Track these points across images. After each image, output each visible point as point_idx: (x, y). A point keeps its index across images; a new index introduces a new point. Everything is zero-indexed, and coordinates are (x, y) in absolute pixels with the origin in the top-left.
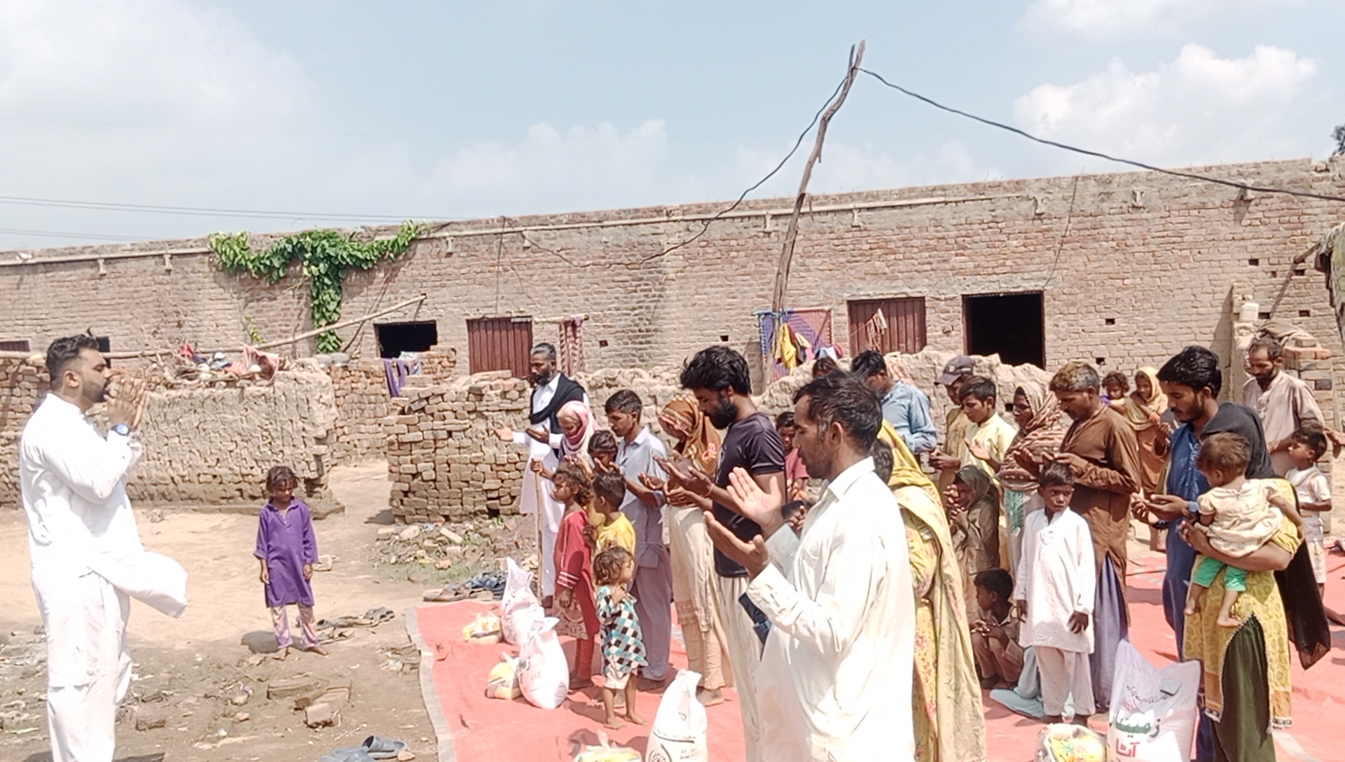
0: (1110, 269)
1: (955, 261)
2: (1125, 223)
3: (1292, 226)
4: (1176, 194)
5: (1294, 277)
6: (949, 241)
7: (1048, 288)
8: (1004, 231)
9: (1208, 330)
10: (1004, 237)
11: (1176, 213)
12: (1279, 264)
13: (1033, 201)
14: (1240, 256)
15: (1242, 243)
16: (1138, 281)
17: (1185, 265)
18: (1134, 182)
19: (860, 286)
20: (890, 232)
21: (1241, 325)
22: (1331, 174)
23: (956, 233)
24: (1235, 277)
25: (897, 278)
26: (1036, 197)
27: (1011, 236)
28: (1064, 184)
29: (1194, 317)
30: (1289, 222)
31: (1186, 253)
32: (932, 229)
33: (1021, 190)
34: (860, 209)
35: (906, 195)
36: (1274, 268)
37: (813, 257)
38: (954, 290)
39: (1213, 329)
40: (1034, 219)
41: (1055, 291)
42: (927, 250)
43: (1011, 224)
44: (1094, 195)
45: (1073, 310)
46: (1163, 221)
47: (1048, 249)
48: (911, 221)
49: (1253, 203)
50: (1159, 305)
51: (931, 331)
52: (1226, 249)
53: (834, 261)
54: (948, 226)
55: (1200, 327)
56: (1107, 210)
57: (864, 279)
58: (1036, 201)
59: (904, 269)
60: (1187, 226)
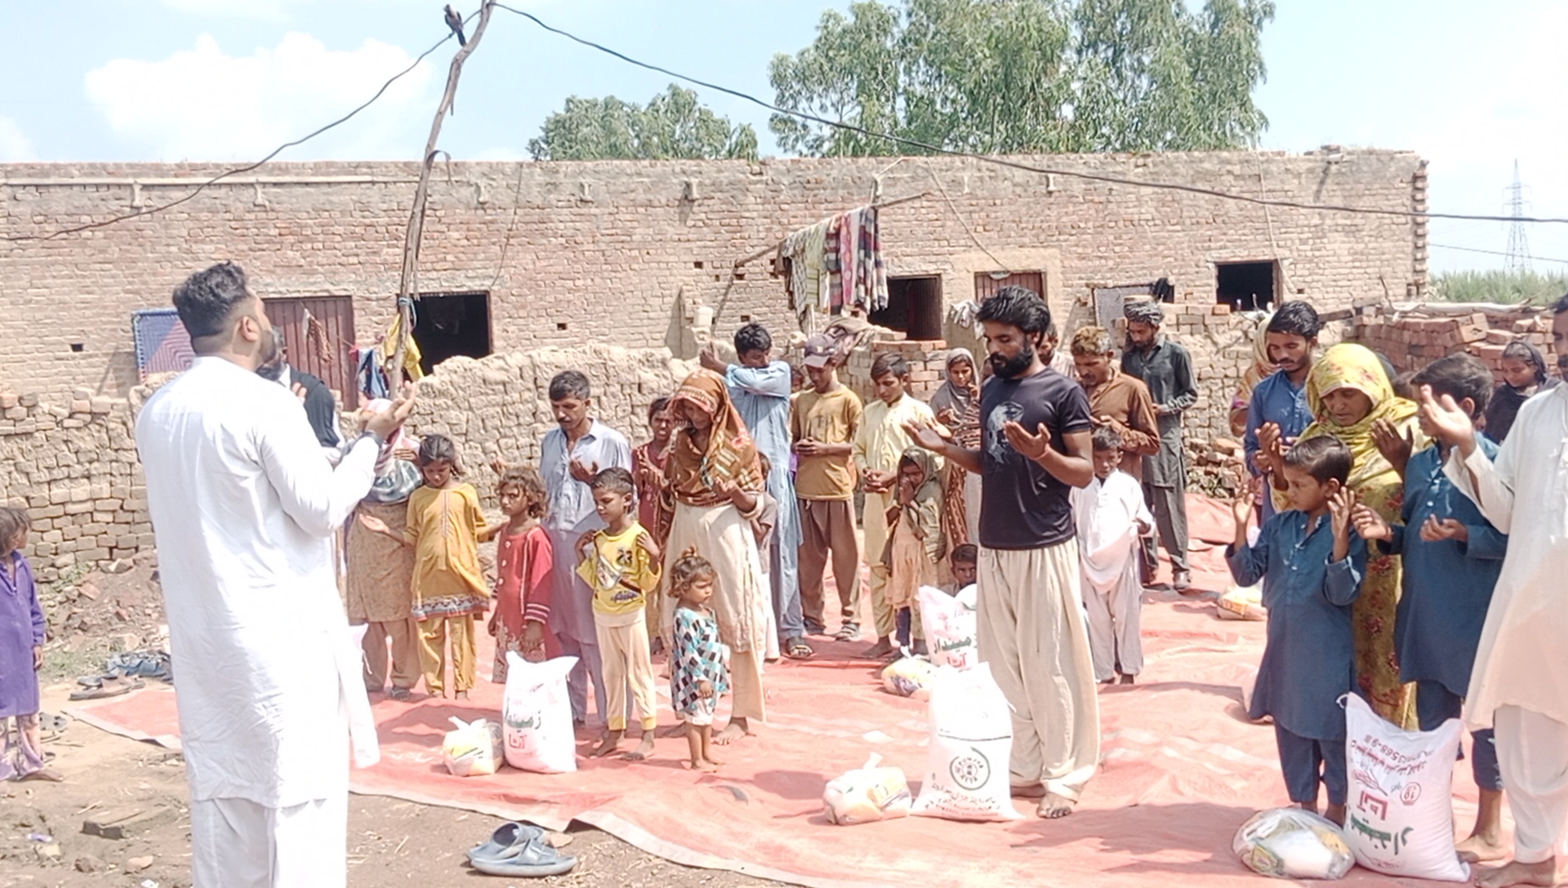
0: (560, 269)
1: (387, 253)
2: (574, 218)
3: (732, 229)
4: (623, 189)
5: (735, 282)
6: (379, 229)
7: (495, 288)
8: (443, 220)
9: (658, 336)
10: (443, 228)
11: (624, 209)
12: (722, 267)
13: (473, 189)
14: (686, 258)
15: (688, 245)
16: (589, 282)
17: (635, 266)
18: (580, 173)
19: (268, 280)
20: (305, 215)
21: (700, 329)
22: (764, 178)
23: (387, 219)
24: (682, 280)
25: (314, 273)
26: (479, 182)
27: (452, 227)
28: (508, 170)
29: (646, 322)
30: (729, 225)
31: (635, 253)
32: (357, 214)
33: (460, 173)
34: (264, 184)
35: (323, 170)
36: (717, 272)
37: (203, 242)
38: (388, 288)
39: (664, 335)
40: (476, 209)
41: (503, 291)
42: (353, 239)
43: (450, 212)
44: (539, 185)
45: (523, 313)
46: (612, 218)
47: (494, 244)
48: (331, 202)
49: (696, 203)
50: (611, 309)
51: (362, 337)
52: (672, 251)
53: (232, 248)
54: (377, 212)
55: (651, 332)
56: (554, 203)
57: (273, 272)
58: (478, 187)
59: (324, 261)
60: (635, 224)
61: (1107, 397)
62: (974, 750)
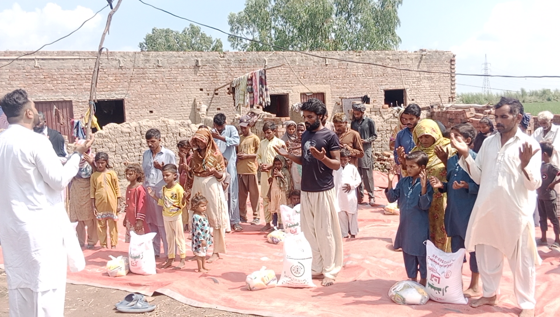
0: (151, 91)
1: (85, 85)
2: (155, 72)
3: (213, 77)
4: (173, 62)
5: (215, 96)
6: (82, 76)
7: (126, 98)
8: (106, 73)
9: (187, 115)
10: (106, 76)
11: (174, 70)
12: (210, 91)
13: (117, 61)
14: (197, 87)
15: (197, 82)
16: (161, 95)
17: (178, 90)
18: (158, 56)
19: (40, 95)
20: (54, 71)
21: (202, 113)
22: (225, 58)
23: (85, 72)
24: (195, 95)
25: (59, 92)
26: (120, 59)
27: (110, 75)
28: (130, 55)
29: (182, 110)
30: (212, 75)
31: (178, 85)
32: (74, 70)
33: (113, 56)
34: (38, 59)
35: (61, 54)
36: (208, 92)
37: (15, 80)
38: (86, 98)
39: (189, 115)
40: (119, 69)
41: (129, 99)
42: (72, 80)
43: (109, 70)
44: (142, 60)
45: (136, 107)
46: (169, 72)
47: (126, 82)
48: (64, 66)
49: (200, 67)
50: (169, 105)
51: (76, 116)
52: (192, 85)
53: (26, 83)
54: (81, 70)
55: (184, 114)
56: (148, 67)
57: (42, 92)
58: (119, 61)
59: (61, 88)
60: (178, 75)
61: (345, 137)
62: (299, 263)
